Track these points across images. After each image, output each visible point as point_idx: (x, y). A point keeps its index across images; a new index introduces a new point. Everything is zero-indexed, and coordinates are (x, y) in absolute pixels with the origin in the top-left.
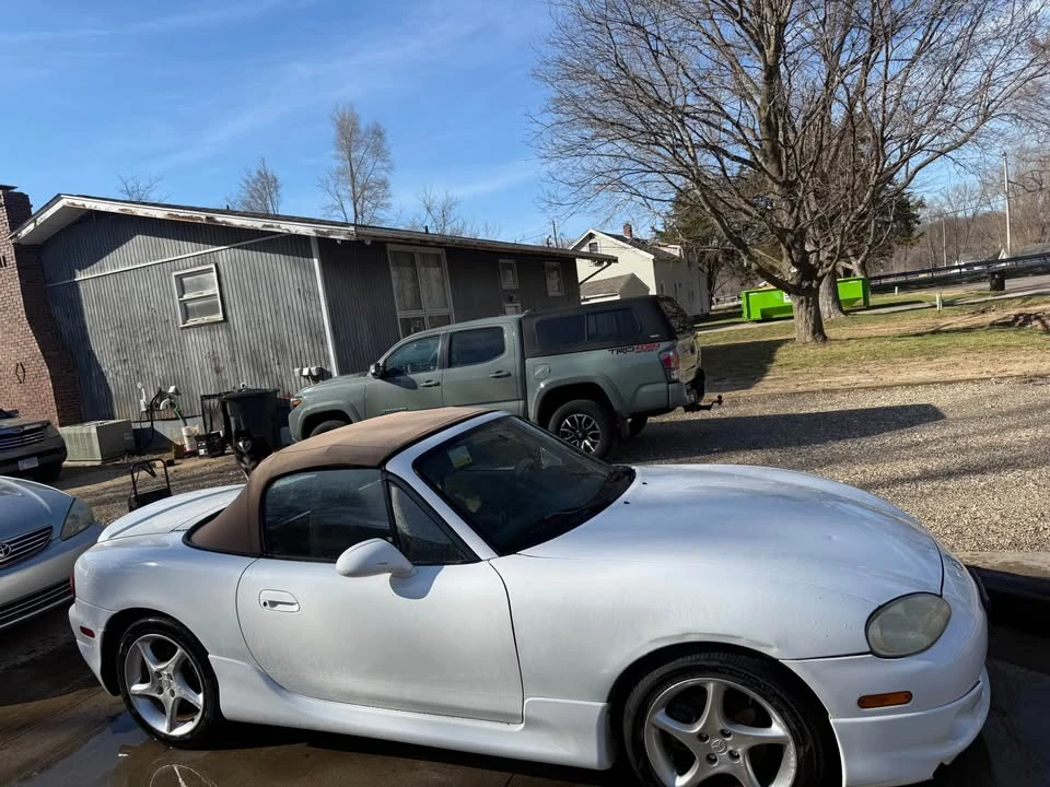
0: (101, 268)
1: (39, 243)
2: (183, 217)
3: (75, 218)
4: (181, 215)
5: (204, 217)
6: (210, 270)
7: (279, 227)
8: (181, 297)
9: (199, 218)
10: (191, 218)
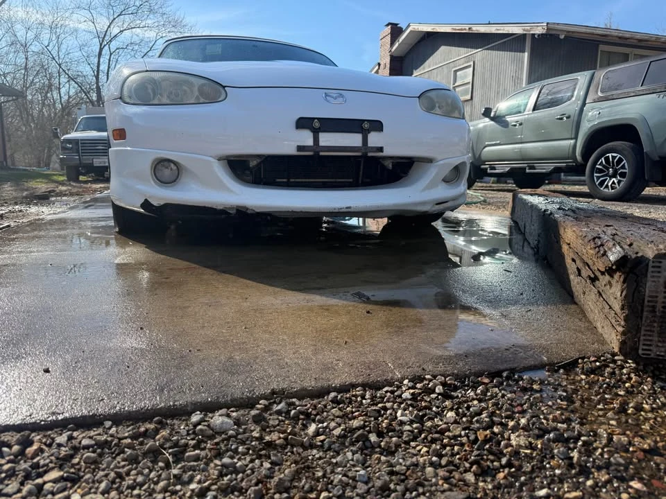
0: (424, 68)
1: (403, 55)
2: (458, 30)
3: (419, 38)
4: (457, 28)
5: (467, 28)
6: (469, 66)
7: (504, 30)
8: (454, 84)
9: (465, 29)
10: (461, 30)
